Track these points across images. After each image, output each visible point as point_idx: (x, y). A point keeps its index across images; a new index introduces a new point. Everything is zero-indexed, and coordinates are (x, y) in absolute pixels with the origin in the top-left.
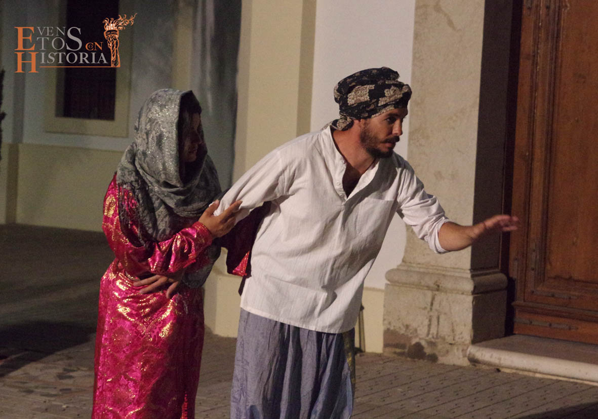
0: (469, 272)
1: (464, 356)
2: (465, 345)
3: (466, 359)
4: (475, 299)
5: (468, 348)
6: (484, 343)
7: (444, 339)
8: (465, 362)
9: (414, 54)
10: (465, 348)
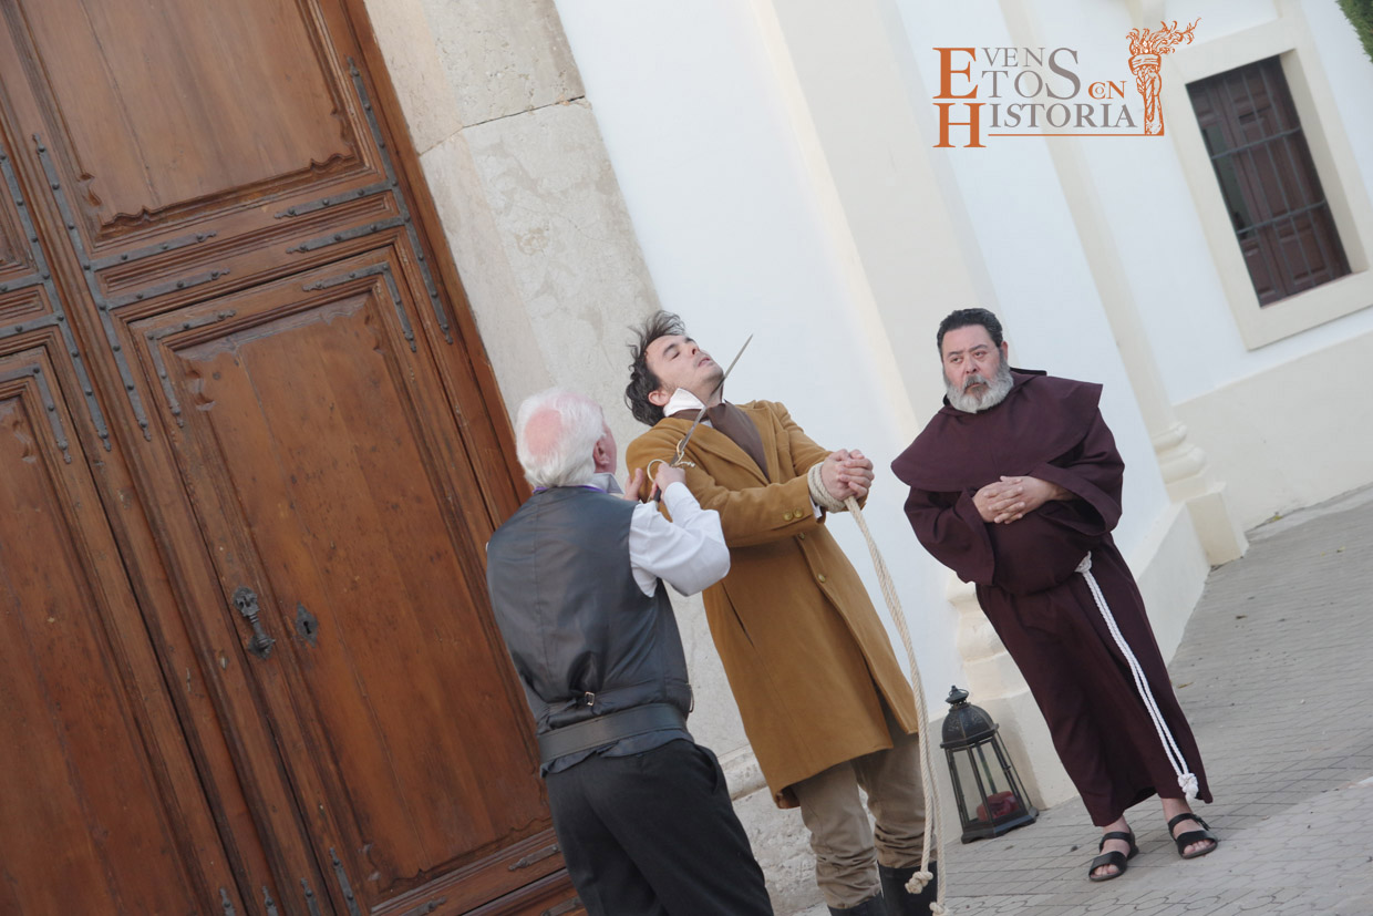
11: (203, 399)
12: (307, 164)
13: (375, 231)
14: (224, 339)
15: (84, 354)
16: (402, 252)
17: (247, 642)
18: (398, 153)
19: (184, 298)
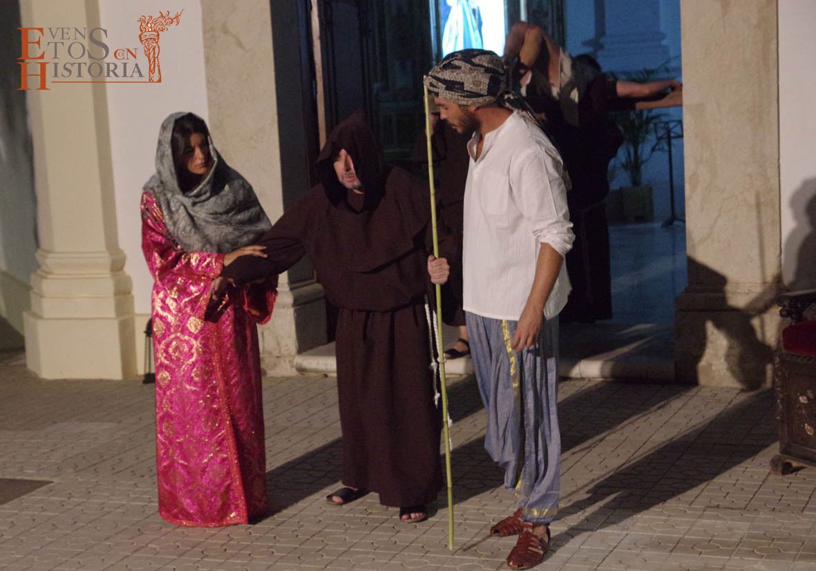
0: (287, 285)
1: (292, 367)
2: (291, 356)
3: (294, 370)
4: (296, 311)
5: (294, 358)
6: (309, 351)
7: (270, 353)
8: (293, 372)
9: (208, 79)
10: (292, 358)
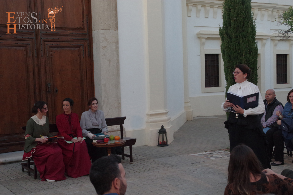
11: (51, 55)
12: (76, 27)
13: (83, 39)
14: (57, 48)
15: (36, 44)
16: (86, 44)
17: (47, 90)
18: (90, 30)
19: (53, 40)
